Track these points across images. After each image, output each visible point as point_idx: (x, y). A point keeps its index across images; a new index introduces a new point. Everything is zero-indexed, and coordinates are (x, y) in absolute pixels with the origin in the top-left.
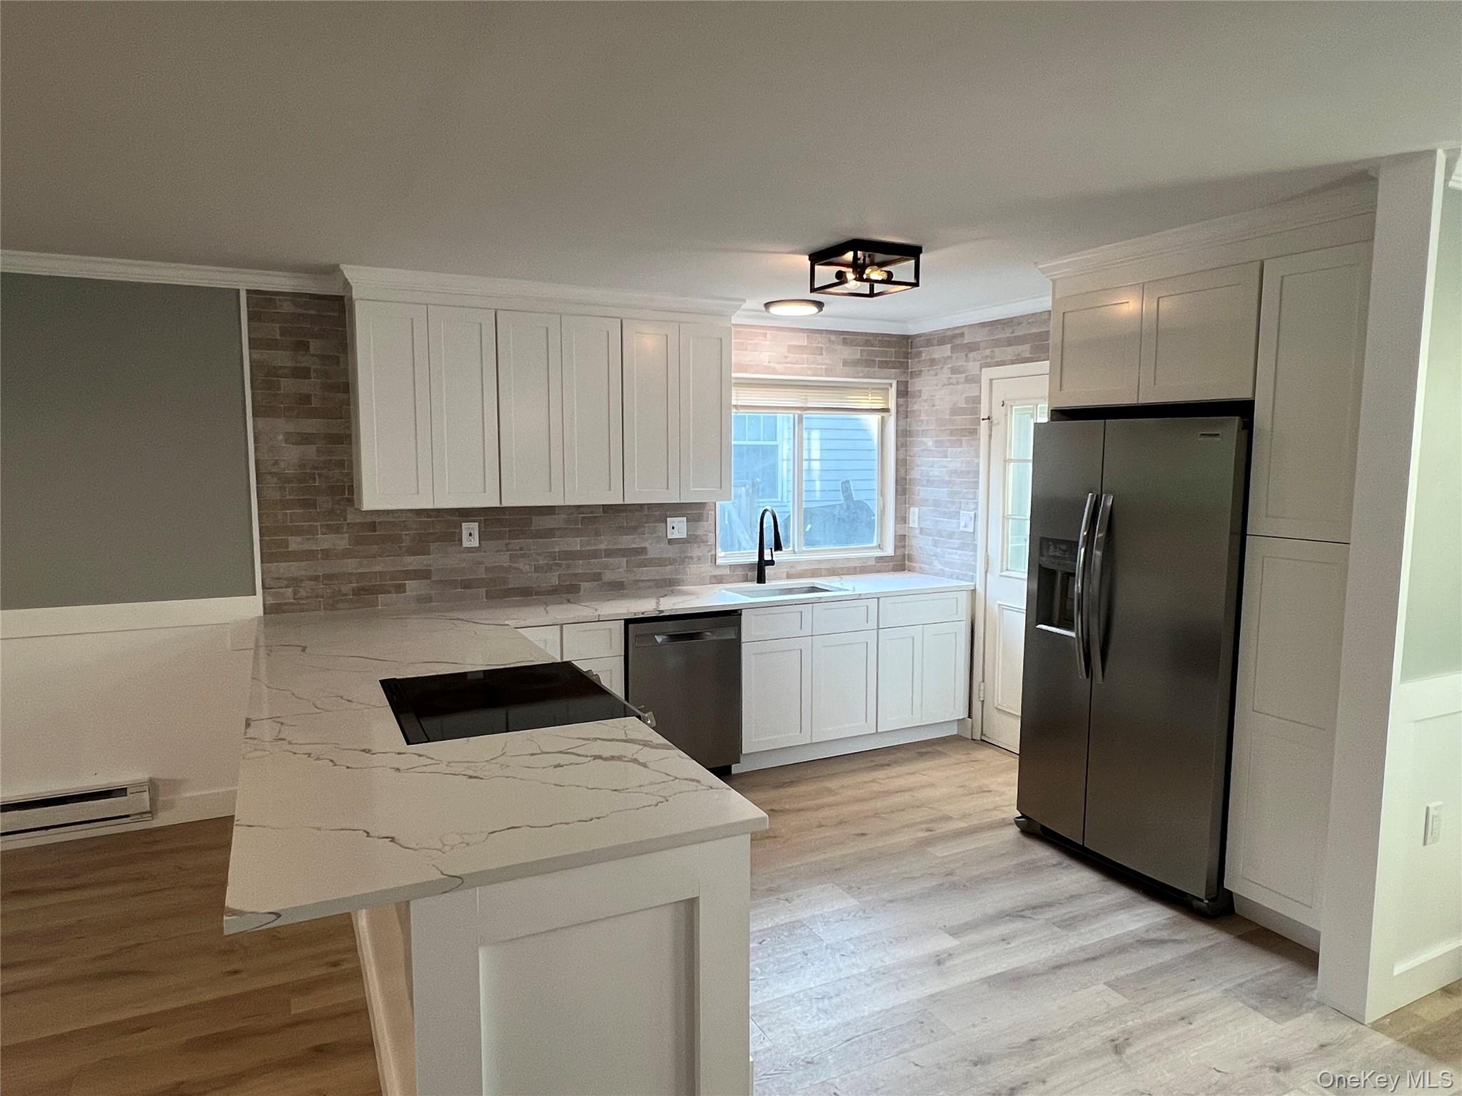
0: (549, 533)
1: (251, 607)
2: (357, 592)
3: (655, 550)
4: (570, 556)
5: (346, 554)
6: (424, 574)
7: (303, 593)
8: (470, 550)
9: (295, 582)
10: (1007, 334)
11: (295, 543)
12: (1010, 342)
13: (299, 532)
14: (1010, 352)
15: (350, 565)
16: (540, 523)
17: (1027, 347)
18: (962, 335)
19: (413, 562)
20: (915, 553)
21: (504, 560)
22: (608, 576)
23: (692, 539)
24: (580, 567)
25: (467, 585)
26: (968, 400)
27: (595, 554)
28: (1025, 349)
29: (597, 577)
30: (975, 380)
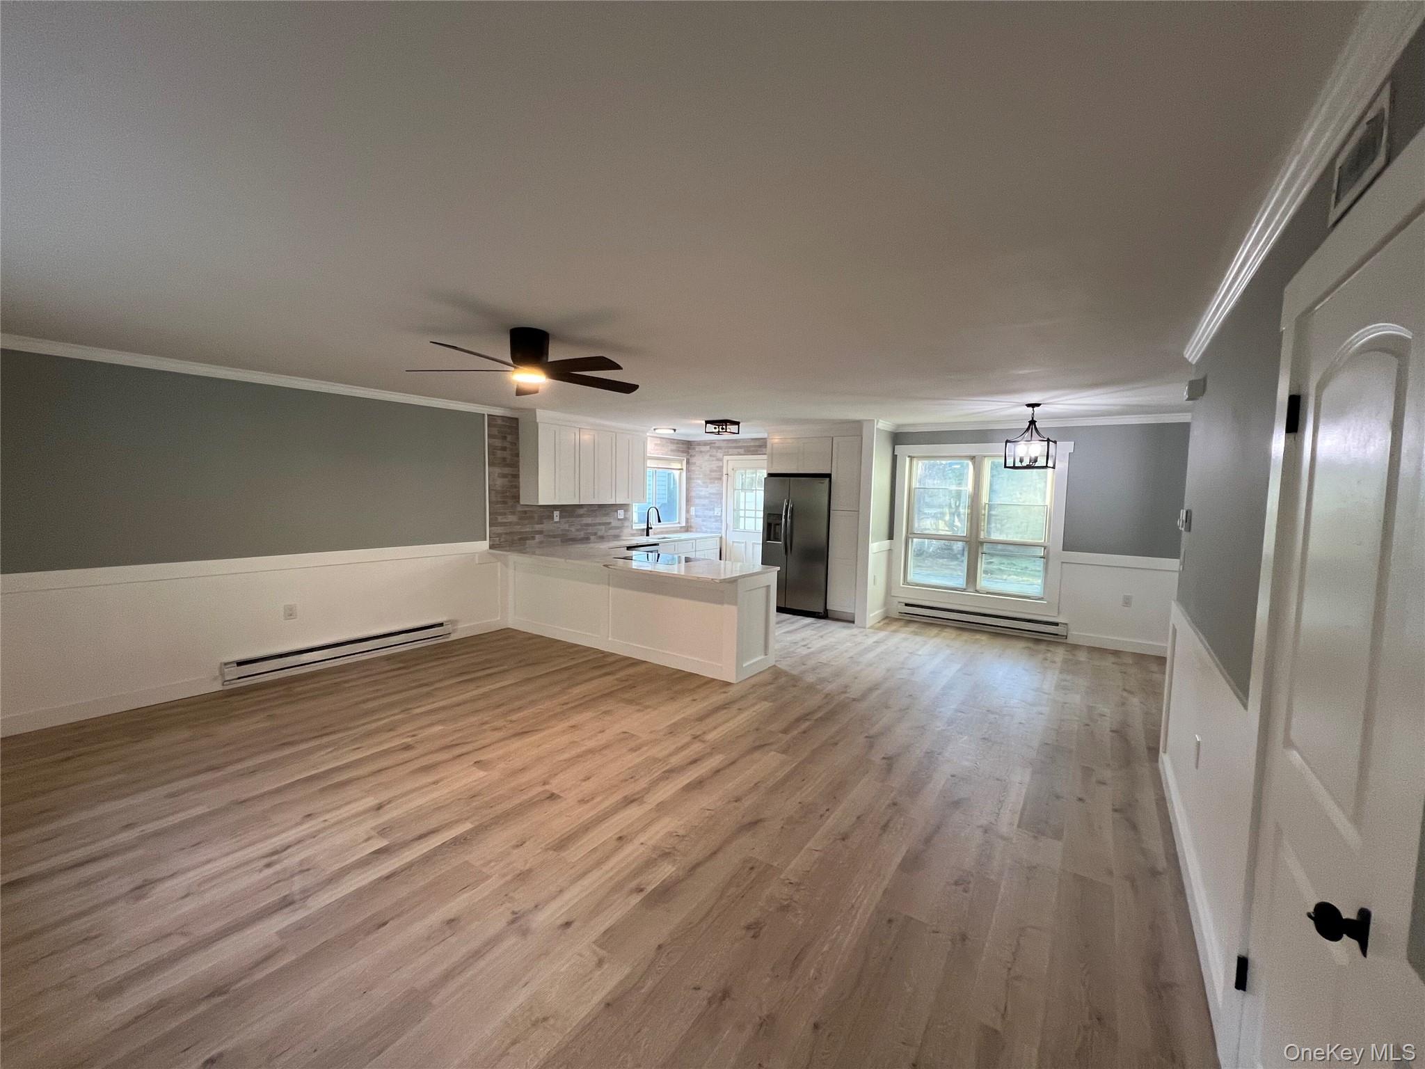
0: (581, 516)
1: (484, 545)
2: (521, 539)
3: (614, 523)
4: (588, 525)
5: (517, 524)
6: (541, 532)
7: (502, 540)
8: (556, 522)
9: (499, 535)
10: (734, 445)
11: (500, 519)
12: (736, 448)
13: (501, 514)
14: (736, 451)
15: (517, 528)
16: (581, 511)
17: (743, 450)
18: (715, 443)
19: (538, 527)
20: (693, 525)
21: (566, 526)
22: (600, 534)
23: (625, 519)
24: (590, 530)
25: (554, 537)
26: (718, 467)
27: (595, 525)
28: (742, 451)
29: (595, 534)
30: (721, 460)
